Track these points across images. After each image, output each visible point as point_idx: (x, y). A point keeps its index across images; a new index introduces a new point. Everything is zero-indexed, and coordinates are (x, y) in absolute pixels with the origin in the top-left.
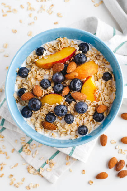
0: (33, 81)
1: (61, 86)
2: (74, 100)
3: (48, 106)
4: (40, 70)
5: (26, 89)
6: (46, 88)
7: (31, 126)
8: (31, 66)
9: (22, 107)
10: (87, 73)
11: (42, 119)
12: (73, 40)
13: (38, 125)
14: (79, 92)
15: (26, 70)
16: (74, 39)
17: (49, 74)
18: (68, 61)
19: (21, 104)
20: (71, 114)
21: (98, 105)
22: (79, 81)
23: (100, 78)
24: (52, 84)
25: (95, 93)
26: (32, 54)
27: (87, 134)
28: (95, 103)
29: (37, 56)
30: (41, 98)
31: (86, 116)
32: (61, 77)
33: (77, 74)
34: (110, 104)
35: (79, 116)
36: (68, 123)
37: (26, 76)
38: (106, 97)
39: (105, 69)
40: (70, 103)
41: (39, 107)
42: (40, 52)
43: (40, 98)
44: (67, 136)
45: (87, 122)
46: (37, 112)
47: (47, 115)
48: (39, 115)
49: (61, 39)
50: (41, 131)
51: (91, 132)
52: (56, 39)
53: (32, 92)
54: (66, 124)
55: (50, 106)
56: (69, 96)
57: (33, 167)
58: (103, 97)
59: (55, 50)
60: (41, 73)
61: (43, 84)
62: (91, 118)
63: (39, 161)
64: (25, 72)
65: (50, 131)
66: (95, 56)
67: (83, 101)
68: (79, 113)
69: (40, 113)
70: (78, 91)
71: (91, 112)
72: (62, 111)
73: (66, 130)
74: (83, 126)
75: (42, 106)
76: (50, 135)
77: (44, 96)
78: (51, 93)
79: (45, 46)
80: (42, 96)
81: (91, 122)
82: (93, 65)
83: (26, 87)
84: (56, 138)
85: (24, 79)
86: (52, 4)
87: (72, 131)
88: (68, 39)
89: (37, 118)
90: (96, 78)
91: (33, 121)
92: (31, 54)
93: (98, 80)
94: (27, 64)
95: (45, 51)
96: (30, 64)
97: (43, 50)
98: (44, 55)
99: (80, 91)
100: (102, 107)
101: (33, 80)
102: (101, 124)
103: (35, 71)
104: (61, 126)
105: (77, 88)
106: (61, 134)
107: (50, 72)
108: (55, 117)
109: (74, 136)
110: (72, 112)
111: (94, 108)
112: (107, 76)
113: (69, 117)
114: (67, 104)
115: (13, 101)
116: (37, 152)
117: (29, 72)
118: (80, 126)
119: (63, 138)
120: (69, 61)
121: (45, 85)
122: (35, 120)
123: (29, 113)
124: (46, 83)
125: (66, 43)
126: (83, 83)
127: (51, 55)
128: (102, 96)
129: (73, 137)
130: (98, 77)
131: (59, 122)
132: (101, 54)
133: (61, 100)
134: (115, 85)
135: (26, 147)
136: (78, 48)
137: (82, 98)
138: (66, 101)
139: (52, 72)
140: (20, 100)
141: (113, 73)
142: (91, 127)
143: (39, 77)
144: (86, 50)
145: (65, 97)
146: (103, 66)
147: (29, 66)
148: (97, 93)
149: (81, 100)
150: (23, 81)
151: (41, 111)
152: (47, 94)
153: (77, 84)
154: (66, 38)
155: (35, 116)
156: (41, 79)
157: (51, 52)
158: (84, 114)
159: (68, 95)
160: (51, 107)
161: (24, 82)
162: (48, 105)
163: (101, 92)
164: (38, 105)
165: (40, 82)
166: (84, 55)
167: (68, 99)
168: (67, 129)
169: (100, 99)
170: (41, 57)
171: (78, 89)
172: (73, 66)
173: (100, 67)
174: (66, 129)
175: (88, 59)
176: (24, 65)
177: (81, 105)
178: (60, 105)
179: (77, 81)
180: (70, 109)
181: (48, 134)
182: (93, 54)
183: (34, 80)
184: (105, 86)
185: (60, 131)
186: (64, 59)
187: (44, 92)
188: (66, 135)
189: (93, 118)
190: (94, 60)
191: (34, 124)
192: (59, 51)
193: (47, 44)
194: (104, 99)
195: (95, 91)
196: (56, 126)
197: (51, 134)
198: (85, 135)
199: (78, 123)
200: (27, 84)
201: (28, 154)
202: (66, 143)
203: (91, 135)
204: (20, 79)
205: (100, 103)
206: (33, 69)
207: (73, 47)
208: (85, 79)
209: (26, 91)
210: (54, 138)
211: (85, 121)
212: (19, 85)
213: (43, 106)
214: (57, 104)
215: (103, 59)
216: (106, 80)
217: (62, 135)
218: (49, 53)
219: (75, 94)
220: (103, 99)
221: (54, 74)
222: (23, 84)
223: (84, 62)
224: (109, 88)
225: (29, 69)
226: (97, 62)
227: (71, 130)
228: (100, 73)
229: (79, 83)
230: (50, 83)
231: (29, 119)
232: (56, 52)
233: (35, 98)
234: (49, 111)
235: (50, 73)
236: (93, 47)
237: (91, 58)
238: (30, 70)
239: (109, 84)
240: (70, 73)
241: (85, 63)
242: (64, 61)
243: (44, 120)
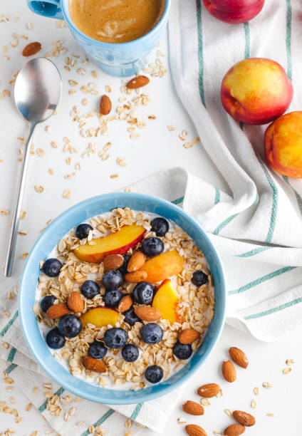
0: (67, 284)
1: (117, 295)
2: (140, 321)
3: (93, 329)
4: (81, 264)
5: (55, 298)
6: (91, 298)
7: (63, 363)
8: (66, 257)
9: (47, 330)
10: (164, 271)
11: (83, 352)
12: (141, 212)
13: (75, 363)
14: (149, 306)
15: (56, 264)
16: (143, 210)
17: (97, 273)
18: (131, 251)
19: (46, 324)
20: (134, 346)
21: (183, 329)
22: (148, 287)
23: (187, 281)
24: (102, 291)
25: (177, 308)
26: (69, 236)
27: (162, 381)
28: (177, 325)
29: (77, 239)
30: (82, 314)
31: (161, 348)
32: (117, 279)
33: (145, 275)
34: (204, 327)
35: (149, 348)
36: (129, 361)
37: (57, 275)
38: (198, 316)
39: (196, 265)
40: (132, 324)
41: (78, 331)
42: (82, 232)
43: (79, 314)
44: (126, 383)
45: (163, 359)
46: (73, 339)
47: (90, 344)
48: (77, 344)
49: (120, 210)
50: (79, 374)
51: (169, 377)
52: (111, 210)
53: (67, 303)
54: (125, 362)
55: (97, 329)
56: (131, 312)
58: (192, 314)
59: (109, 228)
60: (83, 270)
61: (85, 290)
62: (170, 352)
63: (76, 427)
64: (55, 268)
65: (95, 375)
66: (178, 241)
67: (155, 322)
68: (148, 342)
69: (78, 340)
70: (147, 305)
71: (170, 342)
72: (118, 339)
73: (124, 373)
74: (155, 367)
75: (82, 328)
76: (95, 380)
77: (88, 310)
78: (99, 307)
79: (92, 221)
80: (84, 311)
81: (170, 360)
82: (175, 258)
83: (55, 294)
84: (106, 387)
85: (53, 279)
86: (108, 141)
87: (135, 375)
88: (132, 210)
89: (74, 351)
90: (180, 279)
91: (66, 356)
92: (67, 236)
93: (183, 284)
94: (59, 252)
95: (90, 231)
96: (64, 254)
97: (89, 229)
98: (90, 237)
99: (151, 304)
100: (188, 332)
101: (68, 282)
102: (187, 364)
103: (73, 265)
104: (115, 364)
105: (145, 298)
106: (115, 381)
107: (99, 268)
108: (106, 350)
109: (138, 384)
110: (136, 341)
111: (175, 334)
112: (199, 277)
113: (129, 350)
114: (126, 326)
115: (32, 319)
116: (73, 411)
117: (61, 267)
118: (149, 365)
119: (120, 386)
120: (133, 249)
121: (88, 291)
122: (70, 353)
123: (59, 340)
124: (91, 288)
125: (130, 217)
126: (155, 290)
127: (102, 238)
128: (190, 312)
129: (136, 386)
130: (184, 280)
131: (112, 357)
132: (189, 238)
133: (117, 320)
134: (213, 294)
135: (53, 400)
136: (149, 228)
137: (153, 318)
138: (125, 320)
139: (102, 269)
140: (43, 317)
141: (210, 273)
142: (169, 368)
143: (79, 277)
144: (164, 231)
145: (124, 313)
146: (192, 260)
147: (62, 256)
148: (181, 308)
149: (152, 320)
150: (51, 283)
151: (80, 338)
152: (92, 308)
153: (144, 293)
154: (128, 209)
155: (70, 345)
156: (84, 280)
157: (103, 233)
158: (156, 345)
159: (128, 311)
160: (99, 331)
161: (53, 286)
162: (94, 327)
163: (188, 306)
164: (76, 327)
165: (81, 285)
166: (159, 239)
167: (129, 317)
168: (126, 371)
169: (187, 318)
170: (83, 242)
171: (146, 300)
172: (140, 260)
173: (187, 260)
174: (124, 371)
175: (167, 246)
176: (53, 255)
177: (151, 330)
178: (115, 329)
179: (145, 286)
180: (132, 335)
181: (91, 379)
182: (176, 238)
183: (70, 282)
184: (196, 296)
185: (113, 374)
186: (123, 248)
187: (88, 304)
188: (124, 383)
189: (174, 352)
190: (178, 249)
191: (68, 361)
192: (117, 231)
193: (96, 217)
194: (194, 319)
195: (176, 304)
196: (107, 365)
197: (98, 380)
198: (158, 383)
199: (147, 360)
200: (58, 288)
201: (56, 414)
202: (125, 396)
203: (169, 383)
204: (45, 279)
205: (185, 326)
206: (69, 263)
207: (141, 224)
208: (160, 283)
209: (56, 302)
210: (103, 388)
211: (159, 357)
212: (43, 289)
213: (85, 328)
214: (110, 326)
215: (194, 247)
216: (198, 286)
217: (118, 381)
218: (98, 235)
219: (142, 310)
220: (191, 319)
221: (105, 272)
222: (51, 287)
223: (159, 253)
224: (202, 299)
225: (61, 260)
226: (182, 252)
227: (132, 372)
228: (188, 271)
229: (148, 291)
230: (99, 288)
231: (59, 351)
232: (111, 232)
233: (71, 315)
234: (95, 339)
235: (98, 271)
236: (177, 226)
237: (172, 245)
238: (65, 264)
239: (203, 292)
240: (134, 272)
241: (162, 255)
242: (123, 250)
243: (85, 354)
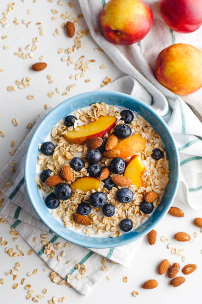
0: (59, 160)
1: (98, 167)
2: (116, 186)
3: (81, 193)
4: (70, 145)
5: (51, 171)
6: (79, 170)
7: (59, 219)
8: (58, 140)
9: (46, 195)
10: (132, 150)
11: (73, 210)
12: (112, 106)
13: (67, 219)
14: (122, 175)
15: (50, 146)
16: (114, 104)
17: (82, 152)
18: (107, 135)
19: (45, 190)
20: (111, 204)
21: (147, 191)
22: (121, 161)
23: (148, 156)
24: (86, 165)
25: (143, 176)
27: (132, 230)
28: (142, 189)
29: (65, 126)
30: (72, 182)
31: (131, 206)
32: (98, 156)
33: (119, 152)
34: (162, 189)
35: (122, 206)
36: (108, 216)
37: (52, 154)
38: (157, 182)
39: (154, 145)
40: (110, 189)
41: (70, 195)
42: (69, 122)
43: (70, 183)
44: (106, 233)
45: (132, 214)
46: (66, 201)
47: (79, 205)
48: (69, 205)
49: (97, 105)
50: (71, 227)
51: (137, 227)
52: (90, 105)
53: (61, 174)
54: (105, 217)
55: (83, 193)
56: (109, 180)
57: (58, 274)
58: (152, 181)
59: (89, 118)
60: (71, 149)
61: (73, 163)
62: (137, 209)
63: (66, 265)
64: (50, 149)
65: (83, 227)
66: (141, 127)
67: (127, 187)
68: (122, 202)
69: (70, 202)
70: (121, 174)
71: (138, 201)
72: (101, 200)
73: (104, 225)
74: (127, 220)
75: (73, 193)
76: (83, 230)
77: (76, 180)
78: (85, 177)
79: (76, 113)
80: (73, 180)
81: (137, 215)
82: (139, 140)
83: (51, 168)
84: (91, 236)
85: (48, 157)
86: (82, 55)
87: (112, 226)
88: (106, 105)
89: (66, 210)
90: (143, 155)
91: (61, 214)
92: (58, 125)
93: (145, 159)
94: (52, 137)
95: (76, 121)
96: (56, 138)
97: (74, 119)
98: (75, 125)
99: (123, 173)
100: (151, 194)
102: (151, 217)
103: (63, 146)
104: (97, 219)
105: (119, 170)
106: (98, 231)
107: (83, 148)
108: (91, 208)
109: (115, 233)
110: (113, 201)
111: (141, 195)
112: (158, 153)
113: (108, 208)
114: (106, 190)
115: (35, 186)
116: (64, 254)
117: (55, 148)
118: (122, 219)
119: (101, 235)
120: (108, 133)
121: (77, 165)
122: (64, 212)
123: (56, 202)
124: (79, 163)
125: (104, 110)
126: (127, 164)
127: (84, 125)
128: (151, 179)
129: (114, 234)
130: (146, 155)
131: (94, 214)
132: (149, 125)
133: (99, 186)
134: (168, 165)
135: (48, 247)
136: (119, 117)
137: (125, 183)
138: (104, 186)
139: (86, 148)
140: (43, 186)
141: (165, 150)
142: (137, 221)
143: (68, 155)
144: (130, 119)
145: (104, 181)
146: (152, 141)
147: (55, 140)
148: (145, 176)
149: (125, 185)
150: (47, 160)
151: (71, 200)
152: (80, 178)
153: (119, 165)
154: (103, 103)
155: (64, 206)
156: (72, 157)
157: (84, 122)
158: (128, 204)
159: (107, 179)
160: (85, 194)
161: (49, 162)
162: (81, 191)
163: (149, 174)
164: (68, 192)
165: (70, 161)
166: (128, 126)
167: (107, 184)
168: (105, 223)
169: (149, 183)
170: (71, 128)
171: (120, 171)
172: (114, 141)
173: (148, 141)
174: (104, 223)
175: (133, 131)
176: (48, 139)
177: (125, 193)
178: (97, 193)
179: (119, 161)
180: (110, 197)
181: (80, 230)
182: (139, 124)
183: (62, 159)
184: (155, 167)
185: (96, 226)
186: (101, 133)
187: (76, 175)
188: (104, 232)
189: (140, 209)
190: (141, 133)
191: (62, 218)
192: (95, 120)
193: (79, 111)
194: (154, 184)
195: (142, 173)
196: (91, 219)
197: (85, 231)
198: (129, 232)
199: (121, 215)
200: (53, 164)
201: (51, 257)
202: (104, 242)
203: (138, 232)
204: (42, 157)
205: (148, 189)
206: (60, 145)
207: (113, 115)
208: (129, 158)
209: (52, 174)
210: (89, 236)
211: (130, 212)
212: (41, 165)
213: (74, 193)
214: (94, 191)
215: (152, 131)
216: (157, 160)
217: (99, 231)
218: (81, 123)
219: (118, 178)
220: (152, 184)
221: (89, 151)
222: (47, 163)
223: (128, 136)
224: (160, 169)
225: (55, 143)
226: (144, 135)
227: (110, 224)
228: (149, 149)
229: (122, 164)
230: (84, 163)
231: (55, 210)
232: (91, 121)
233: (65, 184)
234: (82, 201)
235: (83, 150)
236: (139, 116)
237: (137, 130)
238: (57, 145)
239: (160, 164)
240: (111, 150)
241: (130, 137)
242: (101, 134)
243: (75, 212)
